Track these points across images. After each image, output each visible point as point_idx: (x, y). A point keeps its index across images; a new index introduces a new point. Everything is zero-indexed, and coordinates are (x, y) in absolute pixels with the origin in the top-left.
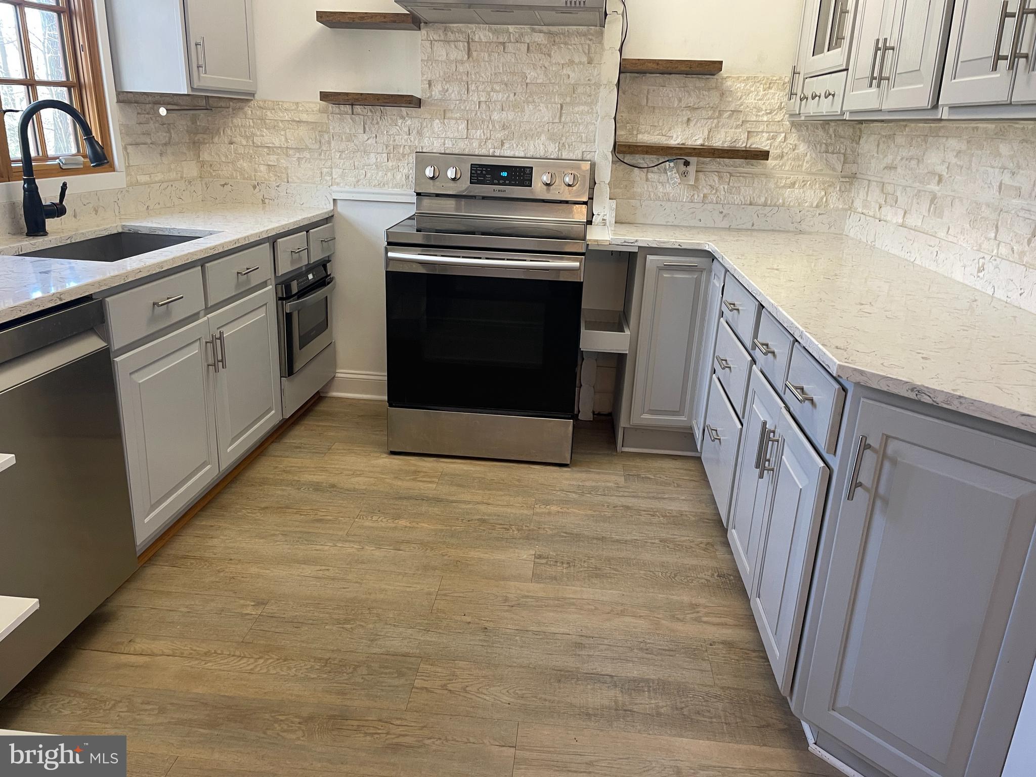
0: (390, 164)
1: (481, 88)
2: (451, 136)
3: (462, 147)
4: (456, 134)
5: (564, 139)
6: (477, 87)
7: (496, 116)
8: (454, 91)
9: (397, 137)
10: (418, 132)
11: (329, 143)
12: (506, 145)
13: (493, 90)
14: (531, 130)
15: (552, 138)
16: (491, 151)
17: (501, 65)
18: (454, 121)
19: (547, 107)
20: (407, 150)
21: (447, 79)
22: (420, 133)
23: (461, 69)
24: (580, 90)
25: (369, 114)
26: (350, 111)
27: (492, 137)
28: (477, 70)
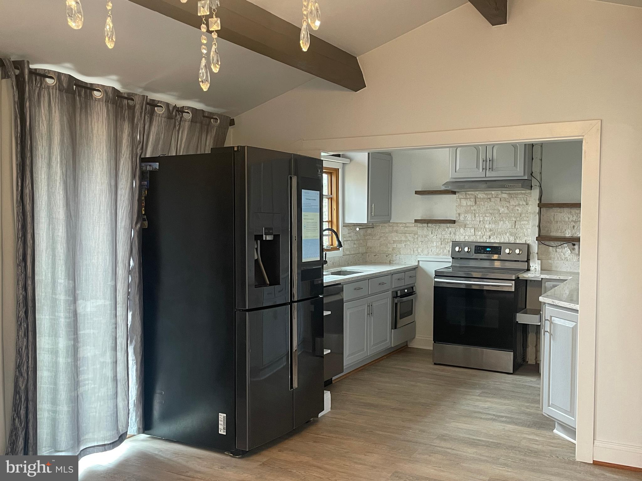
0: (442, 246)
1: (480, 215)
2: (468, 234)
3: (472, 239)
4: (470, 234)
5: (517, 235)
6: (479, 215)
7: (487, 226)
8: (469, 217)
9: (445, 235)
10: (454, 233)
11: (417, 238)
12: (492, 238)
13: (485, 216)
14: (502, 231)
15: (511, 234)
16: (485, 240)
17: (489, 207)
18: (469, 229)
19: (509, 223)
20: (449, 241)
21: (466, 212)
22: (455, 234)
23: (472, 208)
24: (523, 215)
25: (434, 226)
26: (426, 226)
27: (485, 234)
28: (479, 209)
